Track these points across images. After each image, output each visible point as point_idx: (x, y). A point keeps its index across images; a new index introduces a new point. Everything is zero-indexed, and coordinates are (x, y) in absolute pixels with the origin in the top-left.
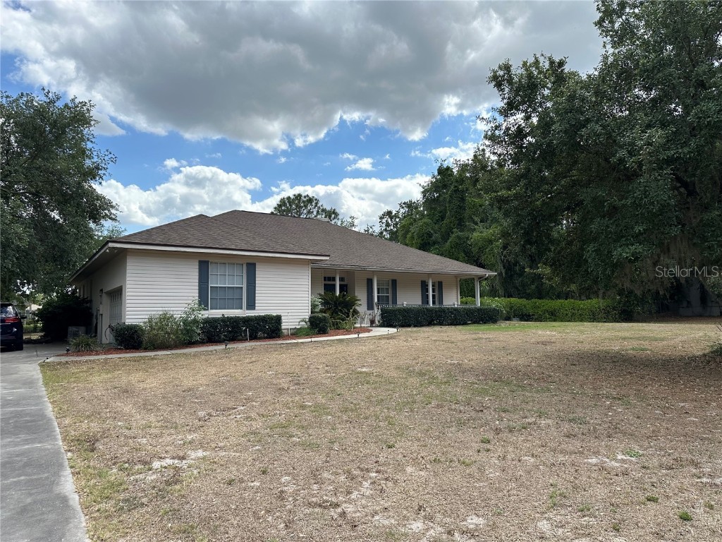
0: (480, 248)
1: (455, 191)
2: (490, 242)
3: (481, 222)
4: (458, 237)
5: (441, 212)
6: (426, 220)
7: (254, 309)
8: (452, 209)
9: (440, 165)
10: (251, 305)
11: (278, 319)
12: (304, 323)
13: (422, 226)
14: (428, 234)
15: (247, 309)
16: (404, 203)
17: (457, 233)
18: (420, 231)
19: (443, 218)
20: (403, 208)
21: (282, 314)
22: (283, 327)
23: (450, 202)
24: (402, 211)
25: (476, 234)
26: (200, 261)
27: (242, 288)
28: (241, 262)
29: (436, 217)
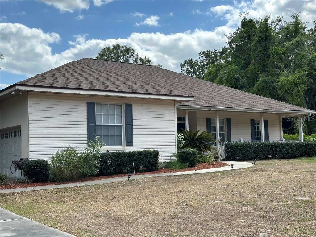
0: (286, 91)
1: (259, 41)
2: (296, 85)
3: (285, 67)
4: (265, 81)
5: (245, 59)
6: (234, 67)
7: (132, 145)
8: (257, 57)
9: (243, 18)
10: (130, 142)
11: (155, 154)
12: (174, 158)
13: (230, 72)
14: (235, 79)
15: (127, 145)
16: (204, 53)
17: (263, 77)
18: (228, 76)
19: (247, 65)
20: (202, 57)
21: (159, 150)
22: (160, 161)
23: (254, 50)
24: (202, 59)
25: (282, 79)
26: (87, 102)
27: (121, 126)
28: (120, 103)
29: (242, 64)
